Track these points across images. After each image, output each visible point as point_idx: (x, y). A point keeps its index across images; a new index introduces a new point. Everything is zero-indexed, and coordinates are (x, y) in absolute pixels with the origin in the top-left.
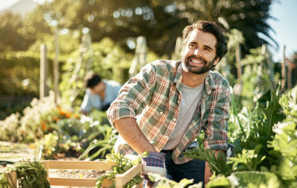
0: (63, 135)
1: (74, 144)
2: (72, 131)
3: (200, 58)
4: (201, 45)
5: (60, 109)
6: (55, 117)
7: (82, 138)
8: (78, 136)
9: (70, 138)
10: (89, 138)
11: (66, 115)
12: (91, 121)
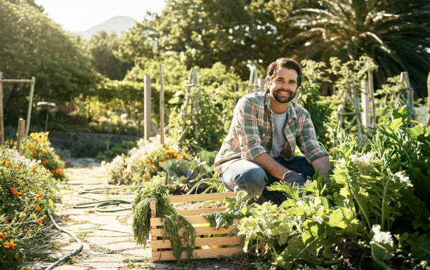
0: (171, 176)
1: (181, 185)
2: (179, 172)
3: (288, 91)
4: (287, 80)
5: (167, 149)
6: (163, 157)
7: (190, 179)
8: (186, 177)
9: (178, 178)
10: (197, 179)
11: (175, 155)
12: (199, 161)
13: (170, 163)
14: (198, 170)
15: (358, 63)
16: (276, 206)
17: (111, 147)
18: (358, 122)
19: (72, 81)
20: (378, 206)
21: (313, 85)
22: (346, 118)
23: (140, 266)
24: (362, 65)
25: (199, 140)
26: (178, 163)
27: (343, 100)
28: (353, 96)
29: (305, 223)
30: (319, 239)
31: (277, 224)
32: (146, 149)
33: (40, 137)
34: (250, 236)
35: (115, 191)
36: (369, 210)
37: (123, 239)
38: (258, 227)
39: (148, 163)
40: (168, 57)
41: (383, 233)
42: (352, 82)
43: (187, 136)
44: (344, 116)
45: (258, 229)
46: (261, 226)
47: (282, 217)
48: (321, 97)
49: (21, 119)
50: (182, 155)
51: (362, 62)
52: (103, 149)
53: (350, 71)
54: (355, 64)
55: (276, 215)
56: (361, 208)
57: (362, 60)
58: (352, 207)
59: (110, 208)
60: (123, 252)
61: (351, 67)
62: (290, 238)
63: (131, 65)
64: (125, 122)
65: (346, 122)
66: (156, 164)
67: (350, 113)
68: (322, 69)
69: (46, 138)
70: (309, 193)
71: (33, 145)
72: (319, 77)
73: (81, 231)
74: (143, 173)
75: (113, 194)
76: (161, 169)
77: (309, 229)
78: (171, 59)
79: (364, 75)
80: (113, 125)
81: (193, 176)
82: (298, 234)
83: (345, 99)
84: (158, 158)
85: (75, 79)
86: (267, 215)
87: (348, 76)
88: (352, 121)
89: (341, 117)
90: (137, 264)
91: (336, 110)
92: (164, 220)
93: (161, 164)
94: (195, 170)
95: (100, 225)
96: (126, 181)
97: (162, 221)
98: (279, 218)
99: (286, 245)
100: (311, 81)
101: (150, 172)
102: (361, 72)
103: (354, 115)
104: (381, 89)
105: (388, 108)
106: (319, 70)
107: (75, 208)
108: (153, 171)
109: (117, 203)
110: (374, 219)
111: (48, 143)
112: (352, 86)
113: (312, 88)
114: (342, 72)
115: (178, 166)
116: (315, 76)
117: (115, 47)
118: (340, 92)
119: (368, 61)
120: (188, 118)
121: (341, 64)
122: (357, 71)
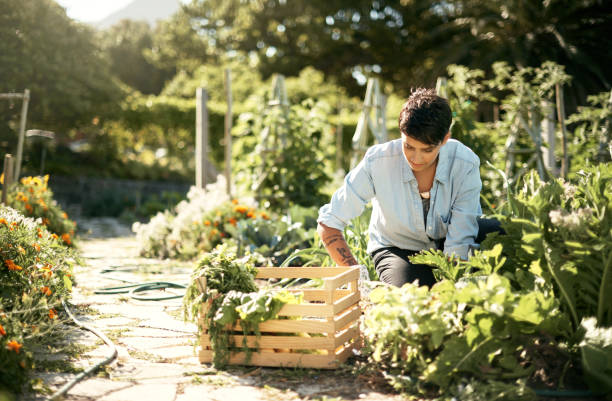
0: (246, 244)
2: (258, 239)
5: (237, 203)
6: (230, 217)
7: (275, 250)
8: (269, 246)
9: (257, 249)
10: (286, 250)
11: (249, 213)
12: (289, 223)
13: (243, 224)
14: (288, 237)
15: (540, 73)
16: (425, 288)
17: (143, 201)
18: (539, 163)
19: (83, 98)
20: (592, 289)
21: (466, 105)
22: (519, 158)
23: (211, 381)
24: (546, 76)
25: (286, 191)
26: (257, 226)
27: (514, 129)
28: (531, 123)
29: (470, 316)
30: (493, 339)
31: (427, 317)
32: (203, 203)
33: (36, 184)
34: (385, 336)
35: (156, 269)
36: (577, 295)
37: (180, 341)
38: (397, 321)
39: (206, 225)
40: (231, 60)
41: (602, 330)
42: (529, 102)
43: (268, 183)
44: (516, 155)
45: (397, 325)
46: (402, 320)
47: (435, 307)
48: (478, 125)
49: (8, 155)
50: (261, 213)
51: (546, 71)
52: (131, 205)
53: (527, 85)
54: (535, 74)
55: (425, 302)
57: (547, 68)
58: (549, 291)
59: (152, 294)
60: (182, 361)
61: (528, 78)
62: (447, 338)
63: (171, 74)
64: (163, 162)
65: (519, 164)
66: (220, 226)
67: (525, 151)
68: (479, 80)
69: (45, 185)
70: (475, 270)
71: (26, 197)
72: (474, 93)
73: (111, 328)
74: (199, 240)
75: (154, 273)
76: (228, 236)
77: (477, 325)
78: (235, 65)
79: (549, 91)
80: (145, 168)
81: (281, 245)
82: (458, 333)
83: (518, 127)
84: (222, 217)
85: (88, 94)
86: (413, 303)
87: (522, 91)
88: (531, 162)
89: (511, 157)
90: (206, 378)
91: (503, 145)
93: (229, 228)
94: (283, 237)
95: (139, 320)
96: (173, 253)
98: (431, 306)
99: (441, 348)
100: (462, 99)
101: (210, 240)
102: (545, 86)
103: (533, 153)
104: (577, 113)
105: (587, 143)
106: (474, 82)
107: (97, 293)
108: (214, 238)
109: (160, 286)
111: (49, 193)
112: (529, 107)
113: (464, 111)
114: (513, 86)
115: (256, 229)
116: (468, 91)
117: (146, 42)
118: (510, 116)
119: (556, 69)
120: (269, 155)
121: (512, 73)
122: (539, 85)
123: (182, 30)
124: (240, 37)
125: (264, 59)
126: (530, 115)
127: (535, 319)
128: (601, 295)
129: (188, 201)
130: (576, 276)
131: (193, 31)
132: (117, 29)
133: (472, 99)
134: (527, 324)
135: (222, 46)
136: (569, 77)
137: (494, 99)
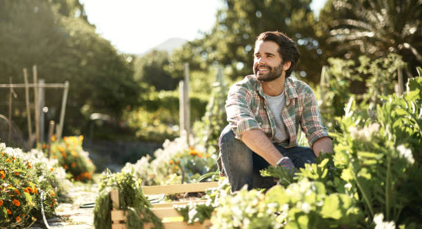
2: (195, 170)
15: (387, 61)
21: (342, 83)
24: (391, 63)
26: (196, 161)
27: (373, 99)
29: (291, 213)
31: (255, 215)
36: (373, 196)
39: (171, 164)
41: (387, 223)
42: (381, 81)
43: (214, 137)
47: (261, 207)
51: (390, 60)
53: (380, 70)
54: (383, 62)
56: (364, 196)
57: (391, 58)
58: (354, 193)
61: (380, 65)
68: (351, 67)
72: (348, 75)
77: (296, 221)
79: (393, 73)
83: (376, 97)
84: (181, 158)
87: (377, 74)
92: (127, 213)
97: (124, 214)
98: (258, 207)
100: (339, 80)
102: (390, 70)
106: (347, 68)
110: (378, 208)
112: (382, 84)
113: (341, 87)
114: (371, 71)
115: (194, 164)
116: (344, 74)
117: (166, 62)
118: (371, 90)
119: (397, 59)
120: (214, 118)
121: (370, 62)
122: (386, 69)
123: (187, 55)
124: (221, 57)
125: (235, 70)
126: (382, 89)
127: (337, 215)
128: (387, 195)
129: (163, 148)
130: (369, 181)
131: (193, 56)
132: (149, 56)
133: (346, 79)
134: (331, 220)
135: (210, 63)
136: (406, 64)
137: (360, 79)
